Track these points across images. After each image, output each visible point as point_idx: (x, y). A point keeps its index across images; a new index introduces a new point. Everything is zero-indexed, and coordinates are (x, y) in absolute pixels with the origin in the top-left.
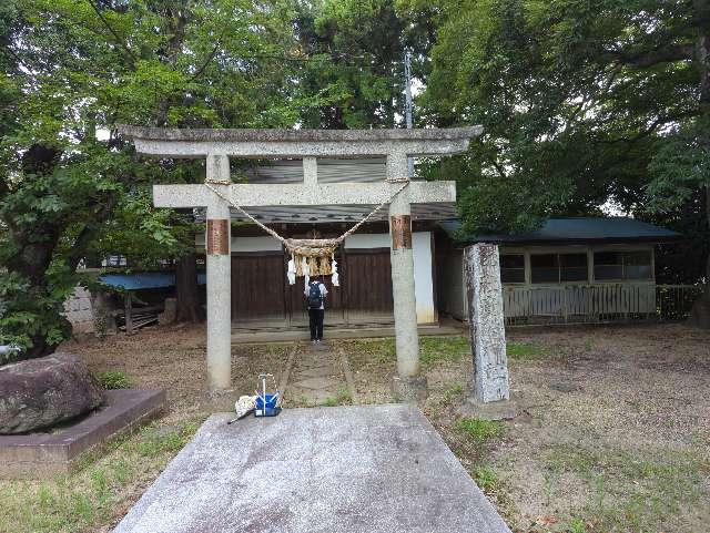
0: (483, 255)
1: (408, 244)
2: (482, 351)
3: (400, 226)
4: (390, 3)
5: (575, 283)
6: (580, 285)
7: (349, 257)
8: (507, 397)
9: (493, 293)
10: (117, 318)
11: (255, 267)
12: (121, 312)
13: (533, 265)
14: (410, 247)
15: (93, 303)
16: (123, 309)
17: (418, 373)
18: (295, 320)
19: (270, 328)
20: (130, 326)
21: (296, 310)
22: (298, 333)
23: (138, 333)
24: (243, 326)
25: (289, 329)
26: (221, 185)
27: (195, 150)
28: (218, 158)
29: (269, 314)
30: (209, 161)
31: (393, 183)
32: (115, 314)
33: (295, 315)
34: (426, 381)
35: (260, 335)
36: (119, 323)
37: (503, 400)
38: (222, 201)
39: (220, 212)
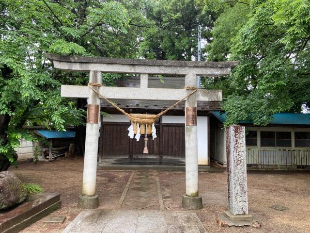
0: (236, 131)
1: (195, 123)
2: (234, 186)
3: (191, 113)
4: (192, 1)
5: (284, 148)
6: (287, 148)
7: (164, 128)
8: (247, 212)
9: (240, 153)
10: (45, 152)
11: (115, 130)
12: (47, 149)
13: (262, 137)
14: (196, 124)
15: (33, 143)
16: (48, 147)
17: (197, 194)
18: (134, 159)
19: (121, 162)
20: (51, 156)
21: (136, 153)
22: (135, 166)
23: (54, 160)
24: (107, 160)
25: (131, 163)
26: (96, 86)
27: (84, 67)
28: (95, 72)
29: (120, 155)
30: (91, 74)
31: (188, 89)
32: (44, 150)
33: (134, 156)
34: (201, 199)
35: (115, 165)
36: (46, 154)
37: (244, 214)
38: (96, 94)
39: (95, 100)
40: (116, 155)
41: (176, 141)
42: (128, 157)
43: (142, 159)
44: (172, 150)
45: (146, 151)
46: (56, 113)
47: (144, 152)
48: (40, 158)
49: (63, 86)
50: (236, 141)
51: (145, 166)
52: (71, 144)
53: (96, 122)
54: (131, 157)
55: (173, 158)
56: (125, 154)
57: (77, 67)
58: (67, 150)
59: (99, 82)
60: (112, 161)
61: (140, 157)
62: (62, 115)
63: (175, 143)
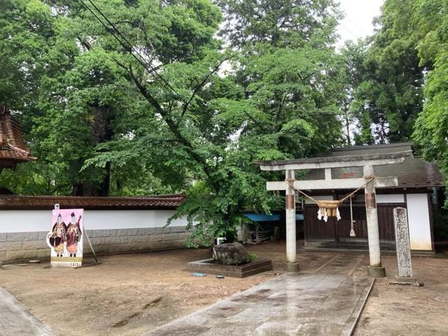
0: (398, 212)
1: (373, 206)
3: (370, 198)
8: (411, 276)
9: (403, 230)
10: (252, 235)
12: (254, 232)
15: (242, 227)
16: (255, 230)
17: (380, 265)
18: (341, 243)
19: (327, 246)
20: (258, 239)
21: (343, 237)
22: (342, 250)
23: (261, 243)
24: (312, 243)
25: (338, 247)
26: (291, 181)
27: (281, 168)
28: (290, 171)
29: (326, 238)
30: (287, 172)
31: (366, 178)
32: (251, 233)
33: (341, 240)
34: (384, 269)
35: (321, 249)
36: (253, 237)
37: (409, 277)
38: (291, 187)
39: (291, 192)
40: (321, 238)
41: (388, 223)
42: (334, 241)
43: (350, 243)
44: (385, 233)
45: (352, 234)
46: (264, 202)
47: (351, 235)
48: (249, 241)
49: (268, 183)
50: (399, 220)
51: (354, 250)
52: (276, 228)
53: (293, 208)
54: (337, 240)
55: (386, 242)
56: (331, 237)
57: (276, 168)
58: (272, 233)
59: (293, 177)
60: (318, 244)
61: (348, 240)
62: (269, 204)
63: (388, 225)
